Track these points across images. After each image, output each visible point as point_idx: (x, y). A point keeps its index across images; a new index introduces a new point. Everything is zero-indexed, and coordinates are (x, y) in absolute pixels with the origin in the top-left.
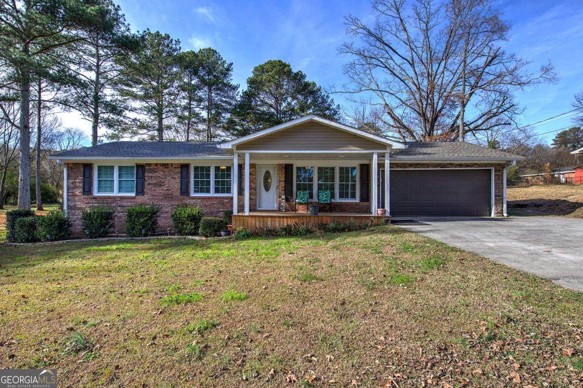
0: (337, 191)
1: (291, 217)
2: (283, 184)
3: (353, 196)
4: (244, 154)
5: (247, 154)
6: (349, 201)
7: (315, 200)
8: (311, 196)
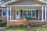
0: (31, 15)
1: (22, 22)
2: (20, 14)
3: (35, 16)
4: (10, 6)
5: (11, 6)
6: (34, 17)
7: (27, 17)
8: (26, 16)
